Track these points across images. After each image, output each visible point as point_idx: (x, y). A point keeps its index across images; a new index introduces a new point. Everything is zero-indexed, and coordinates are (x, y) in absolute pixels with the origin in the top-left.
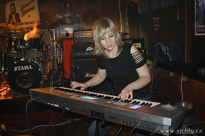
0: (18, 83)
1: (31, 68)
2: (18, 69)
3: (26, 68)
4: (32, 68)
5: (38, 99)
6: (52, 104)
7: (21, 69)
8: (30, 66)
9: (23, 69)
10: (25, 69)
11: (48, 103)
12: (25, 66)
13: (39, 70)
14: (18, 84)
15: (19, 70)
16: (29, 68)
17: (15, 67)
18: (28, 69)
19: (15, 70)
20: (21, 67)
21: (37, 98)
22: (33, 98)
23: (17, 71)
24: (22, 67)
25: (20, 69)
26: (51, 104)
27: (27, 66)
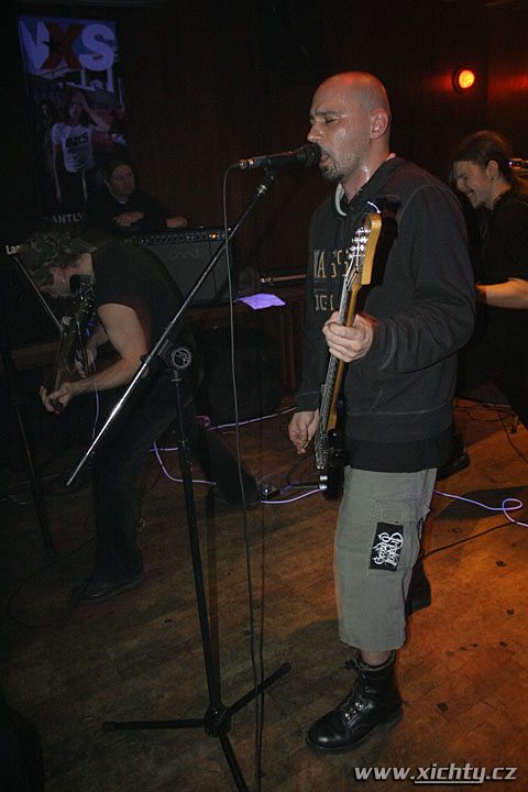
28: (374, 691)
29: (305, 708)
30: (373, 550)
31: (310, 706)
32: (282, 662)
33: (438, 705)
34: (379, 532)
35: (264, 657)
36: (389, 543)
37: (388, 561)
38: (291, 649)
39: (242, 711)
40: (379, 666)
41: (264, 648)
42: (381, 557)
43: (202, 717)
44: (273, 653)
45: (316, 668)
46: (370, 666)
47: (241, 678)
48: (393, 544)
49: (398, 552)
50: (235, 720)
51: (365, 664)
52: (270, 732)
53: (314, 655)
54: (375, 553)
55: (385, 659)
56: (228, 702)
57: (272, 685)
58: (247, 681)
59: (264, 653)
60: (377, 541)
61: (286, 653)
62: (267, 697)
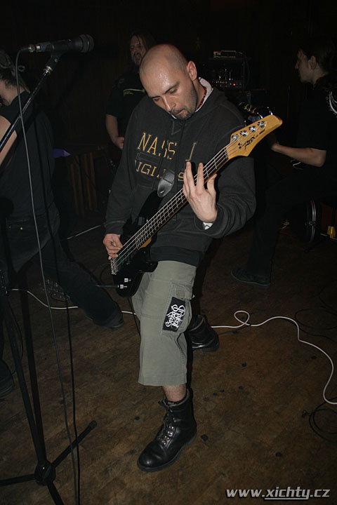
28: (179, 420)
29: (108, 453)
30: (167, 317)
31: (113, 451)
32: (90, 420)
33: (202, 437)
34: (171, 305)
35: (77, 418)
36: (177, 312)
37: (174, 325)
38: (95, 410)
39: (63, 462)
40: (180, 402)
41: (76, 411)
42: (170, 322)
43: (33, 472)
44: (82, 415)
45: (114, 422)
46: (175, 403)
47: (60, 437)
48: (180, 313)
49: (182, 318)
50: (59, 470)
51: (172, 402)
52: (85, 475)
53: (113, 412)
54: (167, 319)
55: (183, 396)
56: (51, 458)
57: (84, 439)
58: (65, 438)
59: (76, 415)
60: (170, 310)
61: (92, 413)
62: (80, 448)
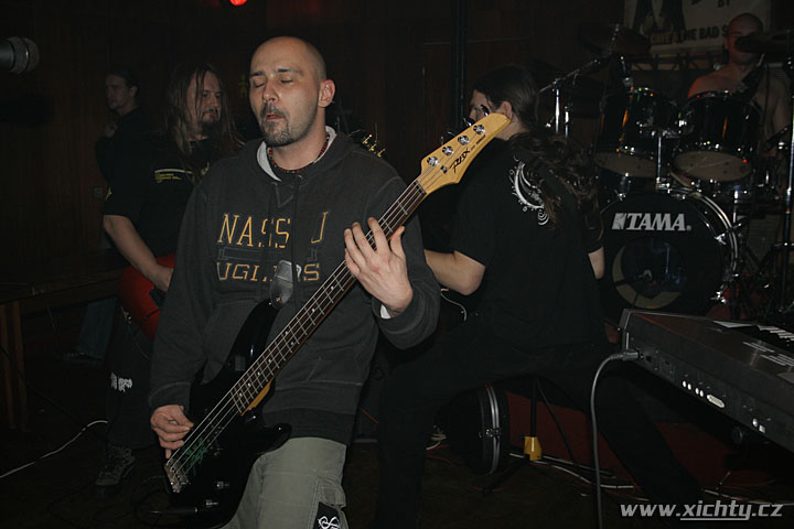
0: (619, 283)
1: (682, 228)
2: (628, 221)
3: (663, 222)
4: (689, 228)
5: (649, 358)
6: (697, 391)
7: (642, 224)
8: (681, 217)
9: (649, 228)
10: (655, 227)
11: (684, 384)
12: (658, 216)
13: (719, 238)
14: (618, 288)
15: (632, 227)
16: (675, 224)
17: (618, 215)
18: (668, 228)
19: (615, 226)
20: (640, 215)
21: (646, 354)
22: (633, 347)
23: (624, 232)
24: (648, 216)
25: (637, 226)
26: (693, 388)
27: (667, 216)
34: (318, 516)
60: (317, 528)
